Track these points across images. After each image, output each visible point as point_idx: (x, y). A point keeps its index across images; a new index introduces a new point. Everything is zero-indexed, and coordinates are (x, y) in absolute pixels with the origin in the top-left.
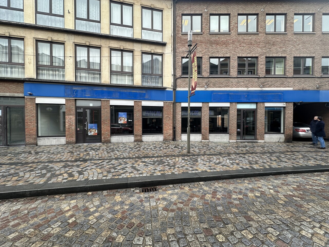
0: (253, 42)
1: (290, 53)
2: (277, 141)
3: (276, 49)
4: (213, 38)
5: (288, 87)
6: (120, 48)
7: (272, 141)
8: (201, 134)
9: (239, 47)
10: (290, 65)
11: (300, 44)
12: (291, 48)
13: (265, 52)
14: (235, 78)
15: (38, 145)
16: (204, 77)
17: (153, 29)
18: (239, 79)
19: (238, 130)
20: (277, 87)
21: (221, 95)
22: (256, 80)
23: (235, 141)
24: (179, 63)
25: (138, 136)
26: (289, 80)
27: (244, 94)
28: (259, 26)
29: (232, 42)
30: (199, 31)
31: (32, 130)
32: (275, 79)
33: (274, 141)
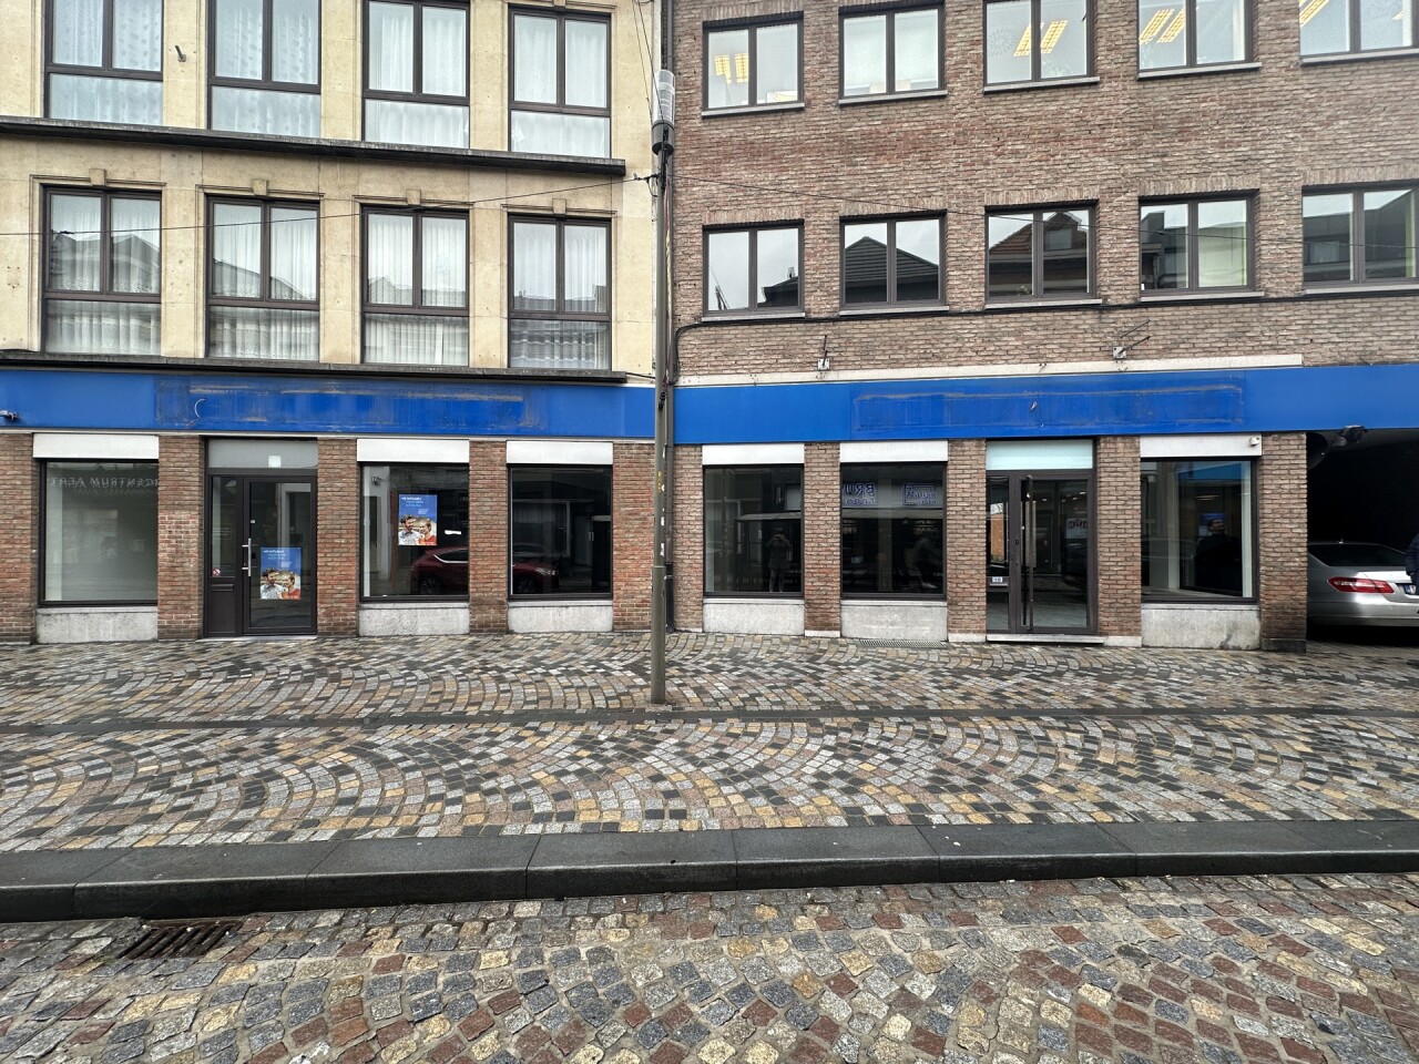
0: (1070, 130)
1: (1279, 171)
2: (1217, 640)
3: (1199, 153)
4: (859, 125)
5: (1275, 349)
6: (406, 200)
7: (1185, 639)
8: (802, 597)
9: (992, 156)
10: (1284, 235)
11: (1337, 118)
12: (1285, 145)
13: (1137, 175)
14: (976, 314)
15: (41, 640)
16: (813, 316)
17: (564, 106)
18: (994, 320)
19: (995, 579)
20: (1208, 352)
21: (903, 403)
22: (1089, 319)
23: (980, 638)
24: (690, 255)
25: (490, 605)
26: (1280, 313)
27: (1026, 394)
28: (1102, 42)
29: (957, 134)
30: (790, 95)
31: (17, 574)
32: (1193, 311)
33: (1200, 643)
